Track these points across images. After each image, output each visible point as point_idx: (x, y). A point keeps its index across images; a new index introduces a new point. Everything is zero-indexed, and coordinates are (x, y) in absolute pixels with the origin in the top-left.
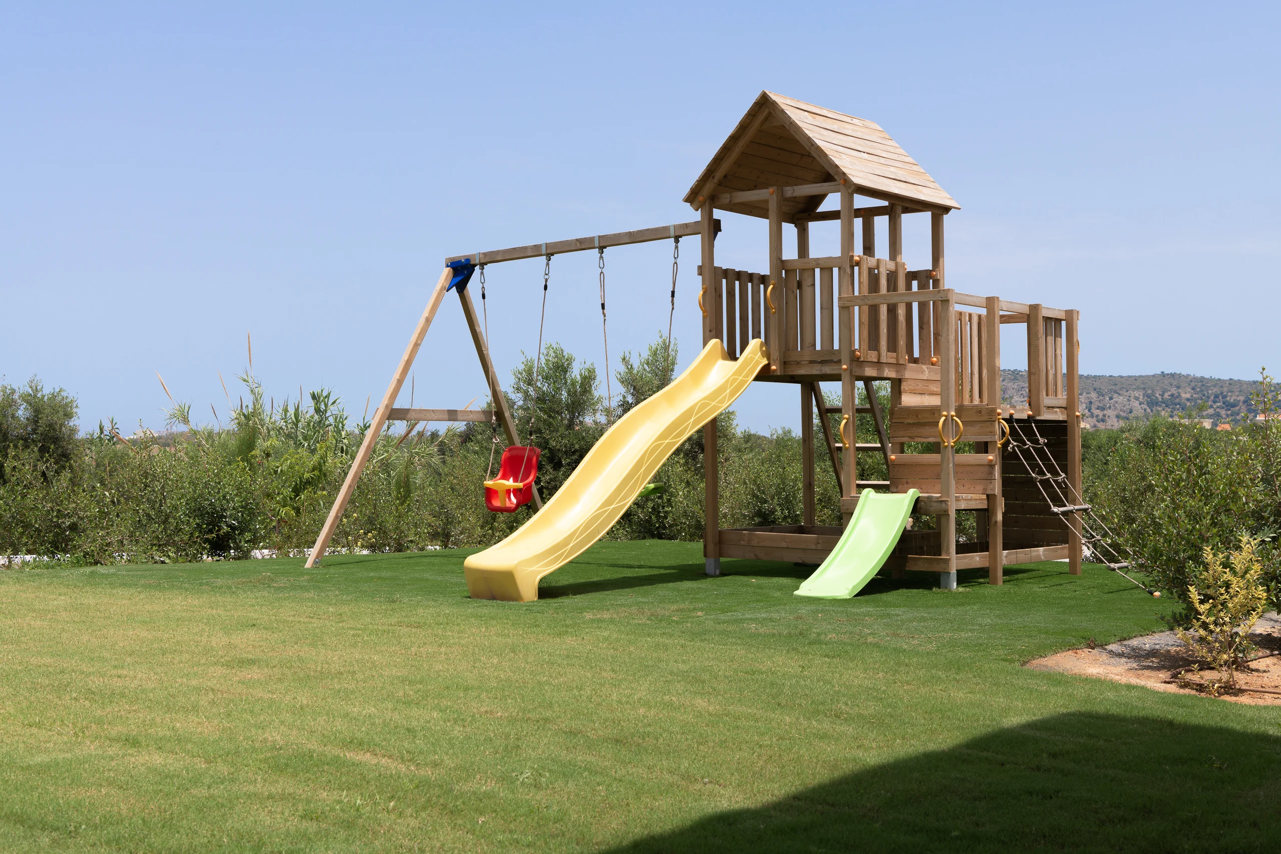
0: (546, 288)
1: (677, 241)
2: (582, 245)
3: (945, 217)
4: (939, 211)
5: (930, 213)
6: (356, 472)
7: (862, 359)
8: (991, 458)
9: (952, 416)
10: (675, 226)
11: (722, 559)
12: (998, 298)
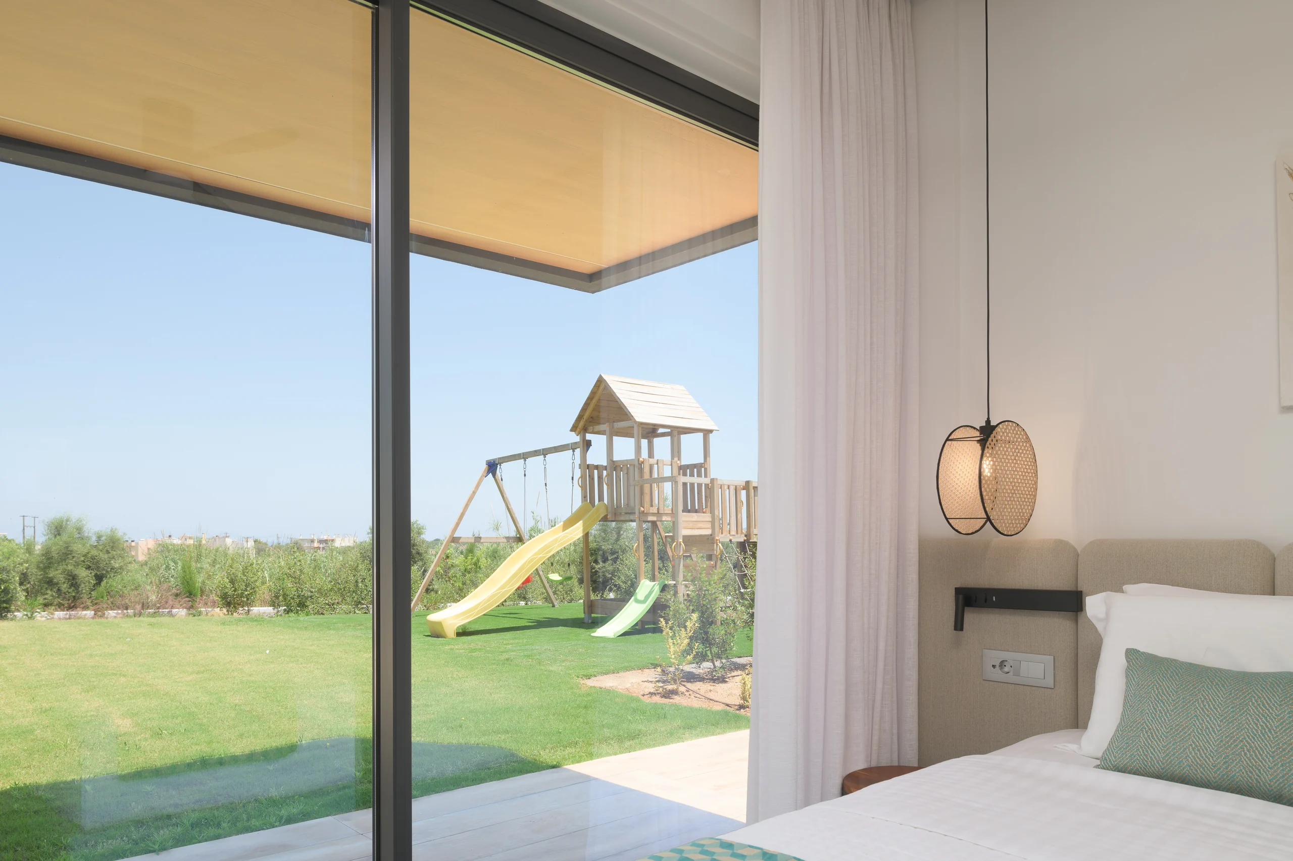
0: (525, 475)
1: (574, 451)
2: (536, 453)
3: (710, 435)
4: (707, 433)
5: (702, 434)
6: (433, 570)
7: (645, 512)
8: (712, 563)
9: (680, 542)
10: (571, 443)
11: (593, 615)
12: (717, 479)
